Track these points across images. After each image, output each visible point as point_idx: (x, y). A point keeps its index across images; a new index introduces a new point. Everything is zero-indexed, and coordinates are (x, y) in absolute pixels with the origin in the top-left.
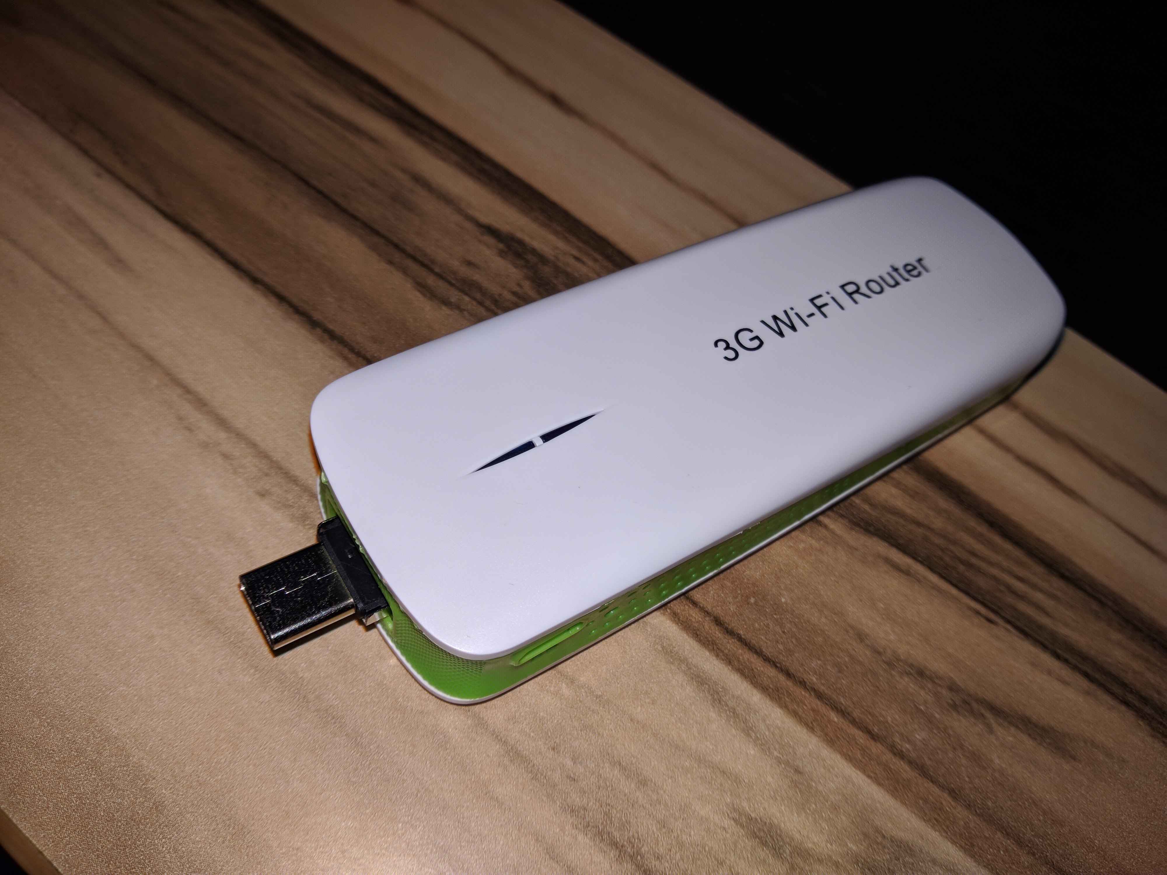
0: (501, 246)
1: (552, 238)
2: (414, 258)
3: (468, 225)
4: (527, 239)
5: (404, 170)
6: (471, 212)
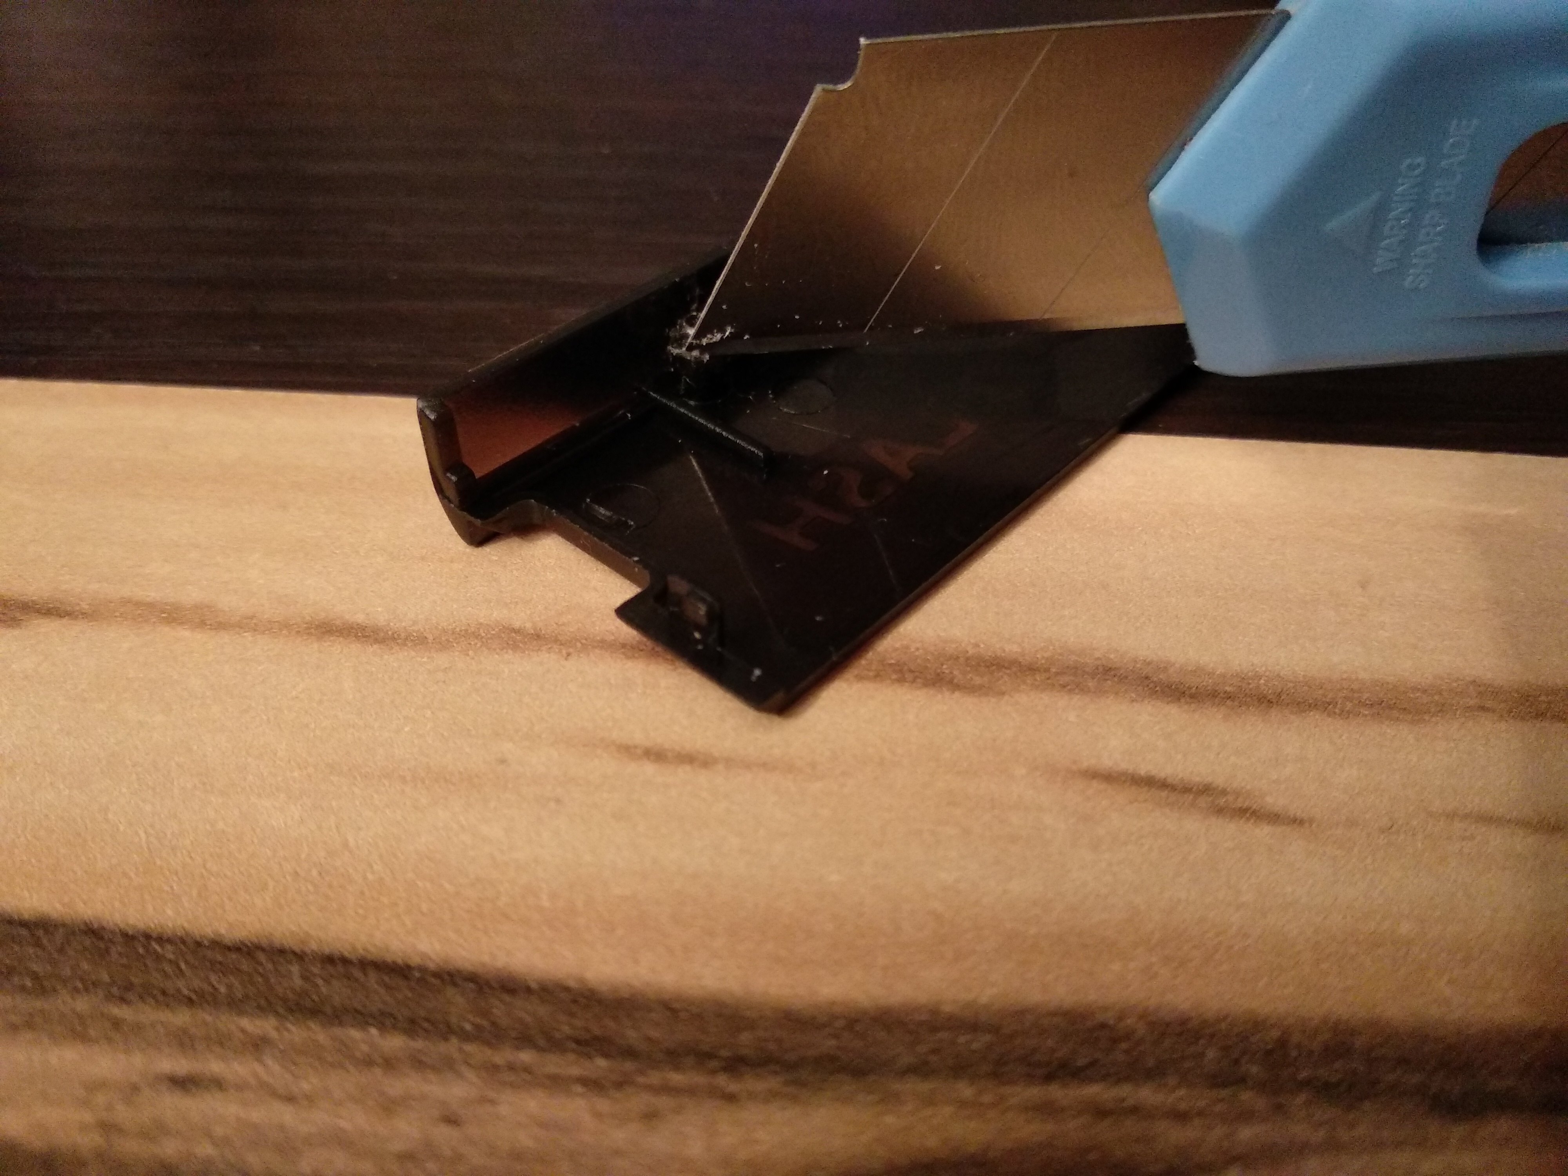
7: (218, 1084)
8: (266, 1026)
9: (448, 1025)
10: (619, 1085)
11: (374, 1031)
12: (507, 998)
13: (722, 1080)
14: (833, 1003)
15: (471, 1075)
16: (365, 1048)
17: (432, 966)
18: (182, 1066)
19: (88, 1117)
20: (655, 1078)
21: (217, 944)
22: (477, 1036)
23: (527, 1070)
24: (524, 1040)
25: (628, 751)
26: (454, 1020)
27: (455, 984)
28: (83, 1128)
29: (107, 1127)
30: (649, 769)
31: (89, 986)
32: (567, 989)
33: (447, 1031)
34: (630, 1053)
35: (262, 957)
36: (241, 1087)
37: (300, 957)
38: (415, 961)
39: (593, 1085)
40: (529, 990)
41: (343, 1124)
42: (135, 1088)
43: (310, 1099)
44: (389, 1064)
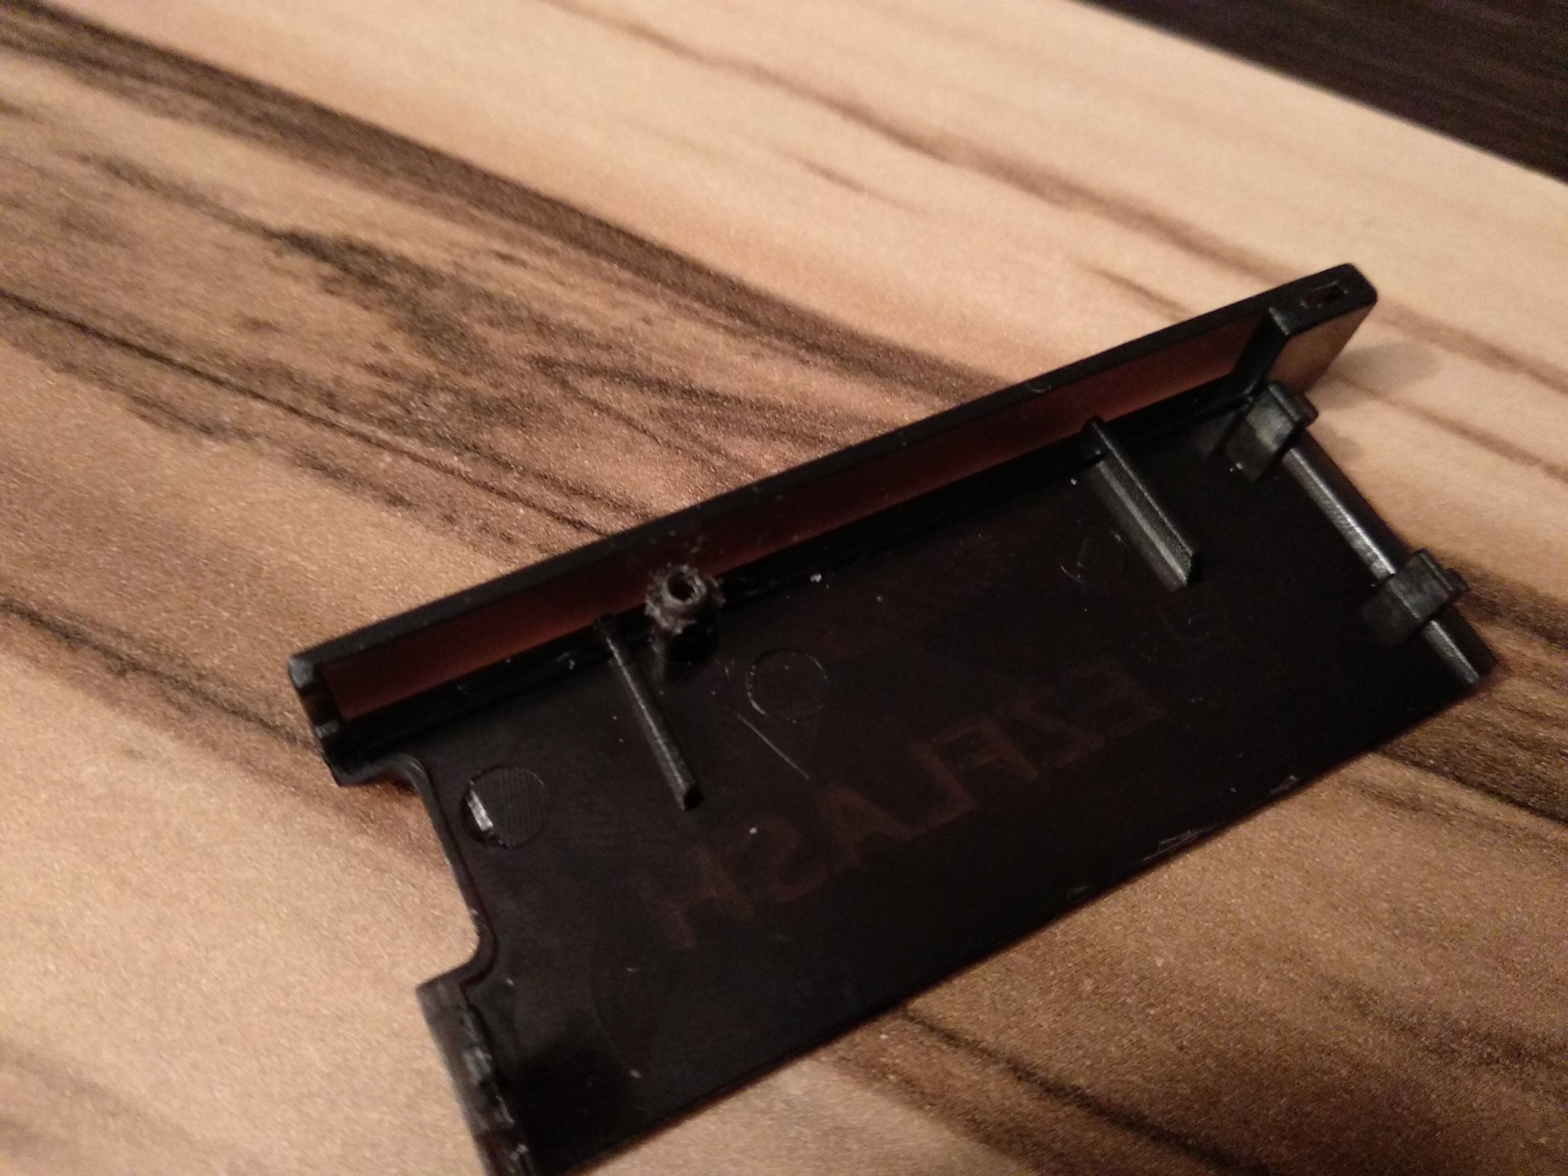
0: (326, 269)
1: (439, 225)
2: (124, 344)
3: (243, 241)
4: (383, 241)
5: (85, 159)
6: (247, 211)
7: (524, 264)
8: (556, 244)
9: (658, 276)
10: (744, 336)
11: (616, 266)
12: (695, 274)
13: (802, 352)
14: (881, 338)
15: (663, 304)
16: (609, 273)
17: (656, 244)
18: (504, 248)
19: (449, 258)
20: (766, 339)
21: (537, 195)
22: (673, 286)
23: (697, 312)
24: (699, 297)
25: (812, 167)
26: (662, 275)
27: (668, 258)
28: (446, 262)
29: (458, 266)
30: (821, 181)
31: (460, 194)
32: (732, 282)
33: (656, 278)
34: (756, 323)
35: (560, 209)
36: (536, 269)
37: (583, 216)
38: (648, 238)
39: (730, 331)
40: (709, 274)
41: (588, 304)
42: (477, 252)
43: (573, 287)
44: (620, 284)
